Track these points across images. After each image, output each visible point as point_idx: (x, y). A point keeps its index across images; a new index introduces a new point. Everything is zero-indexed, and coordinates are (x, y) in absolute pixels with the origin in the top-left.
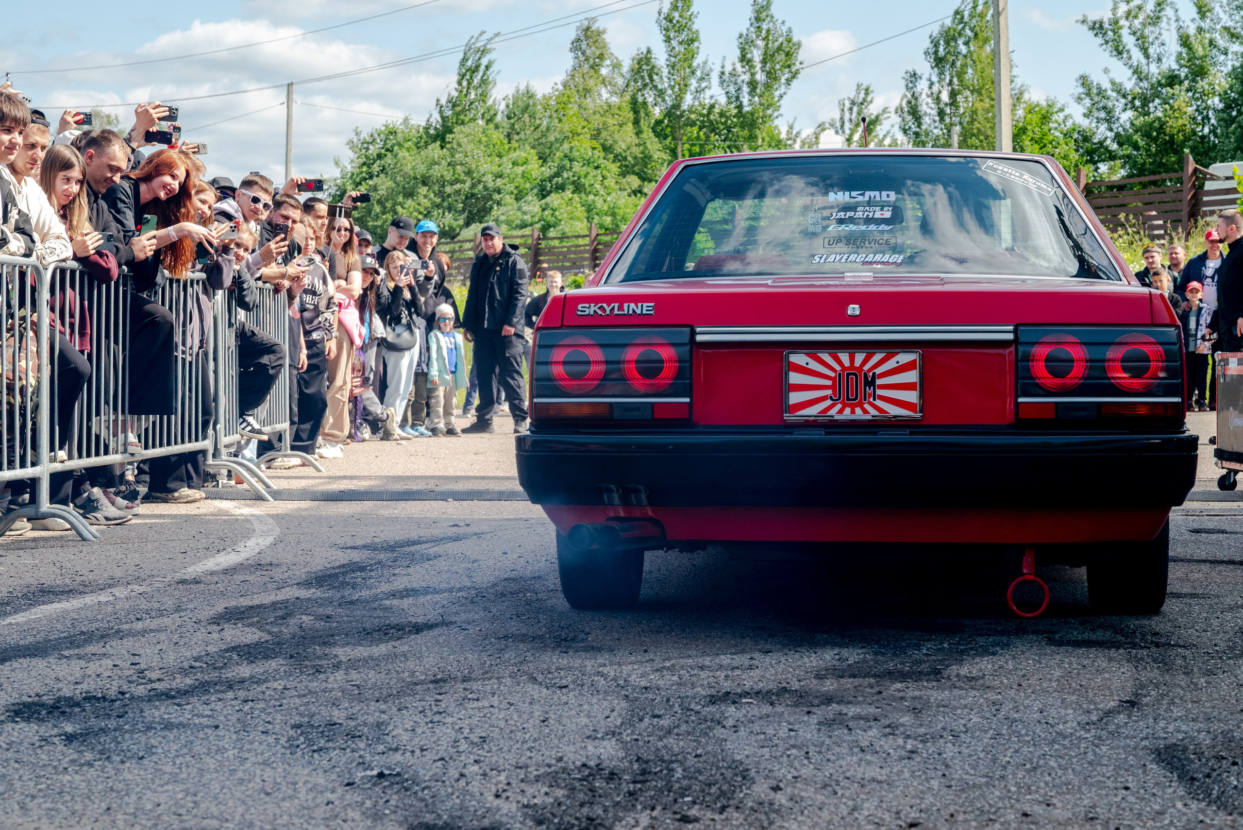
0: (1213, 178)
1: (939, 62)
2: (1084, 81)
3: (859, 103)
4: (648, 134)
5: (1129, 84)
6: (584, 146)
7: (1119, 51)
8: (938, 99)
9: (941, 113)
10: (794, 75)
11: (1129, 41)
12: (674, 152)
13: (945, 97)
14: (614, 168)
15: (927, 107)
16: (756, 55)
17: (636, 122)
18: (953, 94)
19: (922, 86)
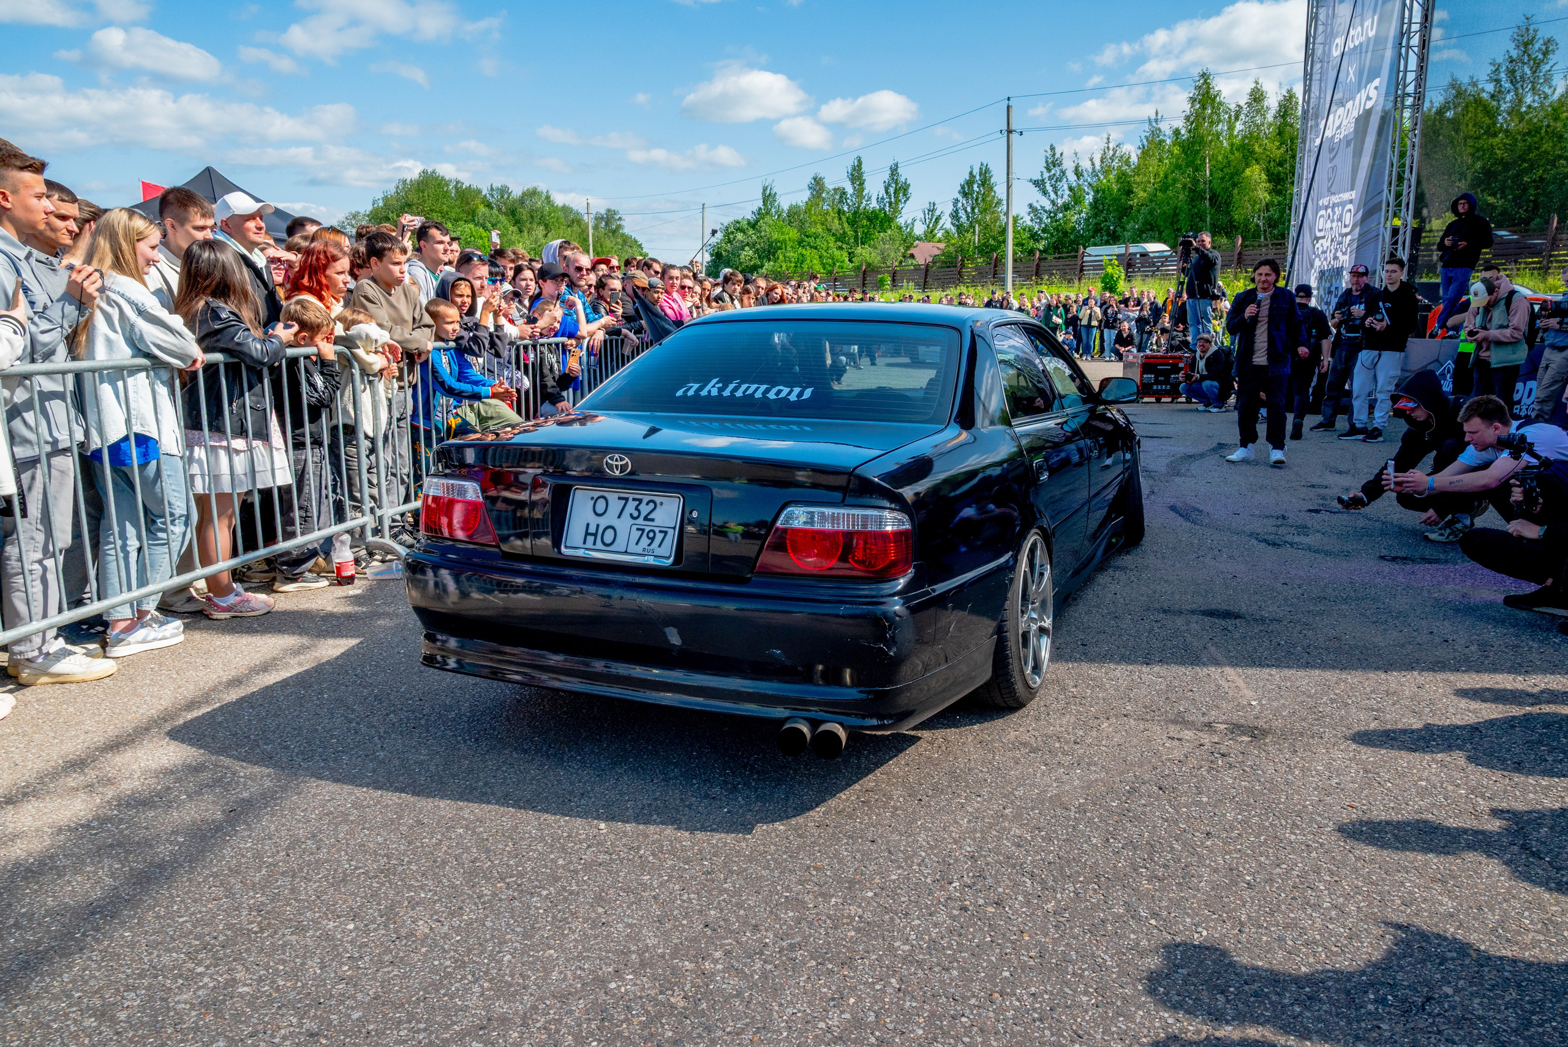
0: (1090, 255)
1: (965, 195)
2: (1031, 206)
3: (932, 211)
4: (846, 225)
5: (1048, 206)
6: (819, 229)
7: (1045, 193)
8: (966, 211)
9: (968, 217)
10: (908, 199)
11: (1049, 188)
12: (856, 232)
13: (969, 209)
14: (833, 239)
15: (962, 214)
16: (892, 190)
17: (840, 219)
18: (973, 209)
19: (960, 205)
